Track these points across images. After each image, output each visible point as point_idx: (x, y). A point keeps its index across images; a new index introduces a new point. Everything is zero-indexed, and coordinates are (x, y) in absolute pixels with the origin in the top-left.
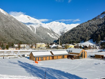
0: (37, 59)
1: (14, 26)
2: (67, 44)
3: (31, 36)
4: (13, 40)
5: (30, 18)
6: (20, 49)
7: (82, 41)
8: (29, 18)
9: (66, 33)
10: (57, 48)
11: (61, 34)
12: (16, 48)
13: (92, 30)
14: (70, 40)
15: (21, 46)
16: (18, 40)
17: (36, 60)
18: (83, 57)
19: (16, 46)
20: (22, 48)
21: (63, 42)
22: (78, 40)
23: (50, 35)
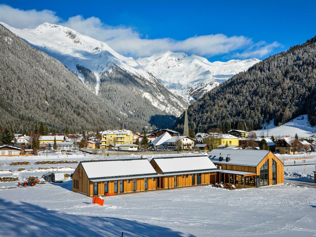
0: (102, 188)
1: (14, 68)
2: (215, 135)
3: (82, 104)
4: (11, 119)
5: (76, 39)
6: (40, 152)
7: (268, 122)
8: (73, 36)
9: (209, 94)
10: (177, 147)
11: (191, 98)
12: (23, 148)
13: (304, 80)
14: (223, 118)
15: (41, 143)
16: (29, 119)
17: (96, 193)
18: (271, 181)
19: (22, 141)
20: (44, 148)
21: (200, 125)
22: (252, 118)
23: (151, 100)
